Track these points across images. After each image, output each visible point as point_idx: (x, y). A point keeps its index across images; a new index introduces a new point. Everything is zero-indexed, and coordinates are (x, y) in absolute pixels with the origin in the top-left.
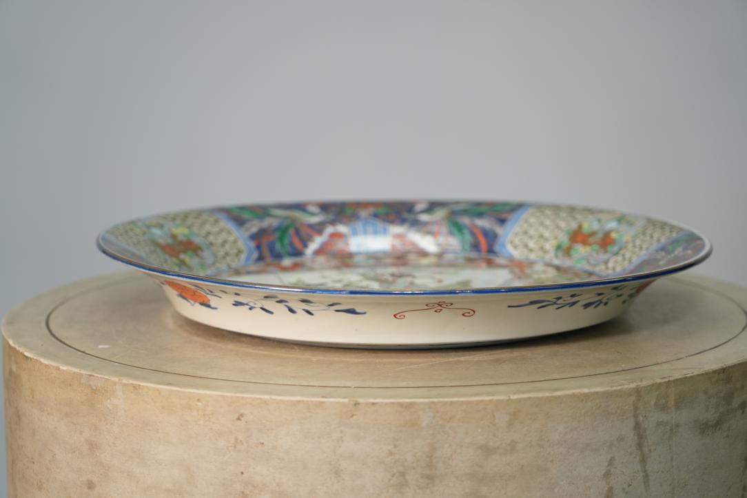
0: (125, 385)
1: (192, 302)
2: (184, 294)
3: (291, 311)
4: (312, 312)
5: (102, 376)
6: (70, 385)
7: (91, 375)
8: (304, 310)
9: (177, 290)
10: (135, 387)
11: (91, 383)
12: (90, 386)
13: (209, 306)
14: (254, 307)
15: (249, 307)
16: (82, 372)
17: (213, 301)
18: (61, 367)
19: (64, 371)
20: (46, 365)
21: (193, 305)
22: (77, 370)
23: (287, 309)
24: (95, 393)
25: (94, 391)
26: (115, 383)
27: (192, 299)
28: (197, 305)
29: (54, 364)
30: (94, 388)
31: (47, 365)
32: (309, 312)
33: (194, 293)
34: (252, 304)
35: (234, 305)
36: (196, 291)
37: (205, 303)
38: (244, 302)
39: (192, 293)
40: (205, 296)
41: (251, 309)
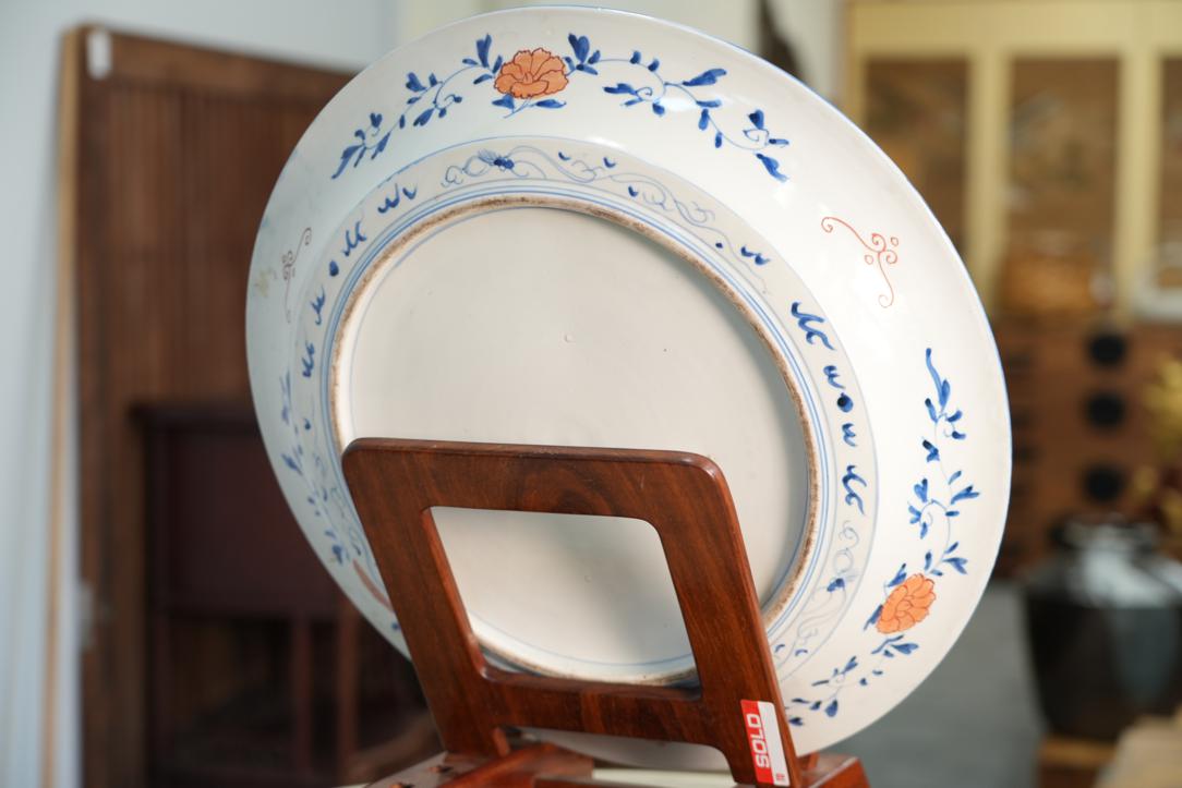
13: (872, 620)
14: (834, 675)
15: (840, 670)
17: (875, 637)
28: (881, 598)
33: (897, 618)
34: (840, 677)
35: (854, 659)
36: (898, 629)
37: (879, 618)
38: (849, 673)
39: (899, 615)
40: (886, 633)
41: (836, 671)
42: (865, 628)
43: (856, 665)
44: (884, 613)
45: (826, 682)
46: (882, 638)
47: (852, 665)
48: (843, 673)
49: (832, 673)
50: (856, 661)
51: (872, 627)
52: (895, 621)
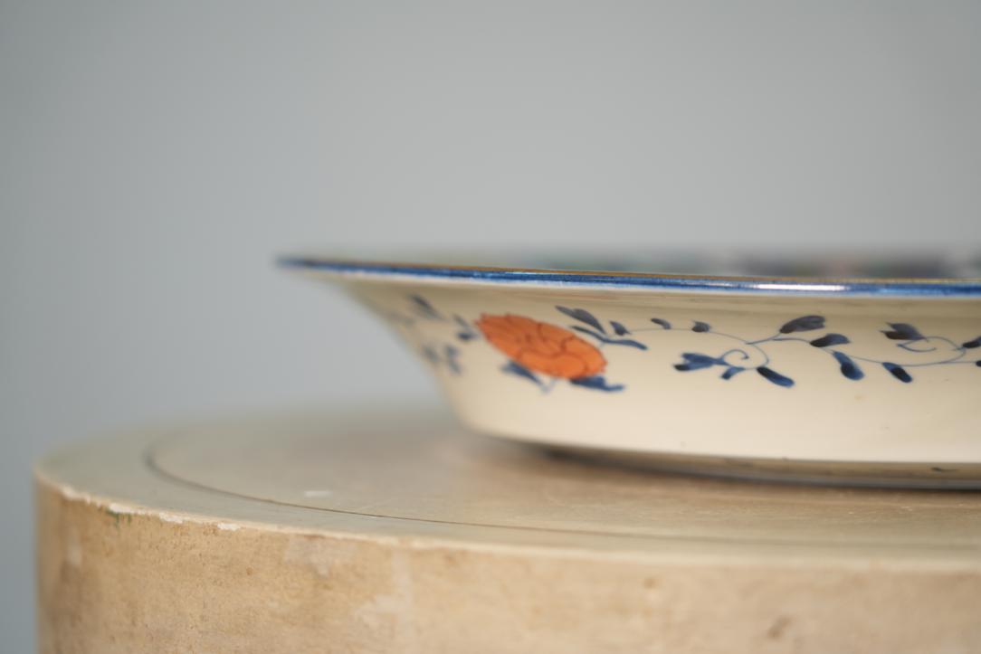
0: (419, 554)
1: (545, 379)
2: (528, 359)
3: (850, 371)
4: (908, 370)
5: (350, 536)
6: (249, 572)
7: (312, 537)
8: (887, 365)
9: (506, 350)
10: (450, 558)
11: (314, 559)
12: (311, 568)
13: (597, 384)
14: (740, 369)
15: (722, 369)
16: (288, 530)
17: (617, 363)
18: (222, 526)
19: (229, 533)
20: (177, 527)
21: (546, 390)
22: (272, 528)
23: (837, 365)
24: (326, 587)
25: (322, 582)
26: (388, 552)
27: (548, 371)
28: (563, 388)
29: (200, 520)
30: (323, 571)
31: (179, 526)
32: (900, 373)
33: (563, 347)
34: (734, 360)
35: (680, 368)
36: (572, 338)
37: (589, 375)
38: (713, 353)
39: (557, 348)
40: (597, 351)
41: (727, 376)
42: (618, 388)
43: (687, 356)
44: (577, 369)
45: (764, 372)
46: (609, 351)
47: (693, 362)
48: (720, 362)
49: (737, 379)
50: (681, 361)
51: (611, 377)
52: (571, 346)
